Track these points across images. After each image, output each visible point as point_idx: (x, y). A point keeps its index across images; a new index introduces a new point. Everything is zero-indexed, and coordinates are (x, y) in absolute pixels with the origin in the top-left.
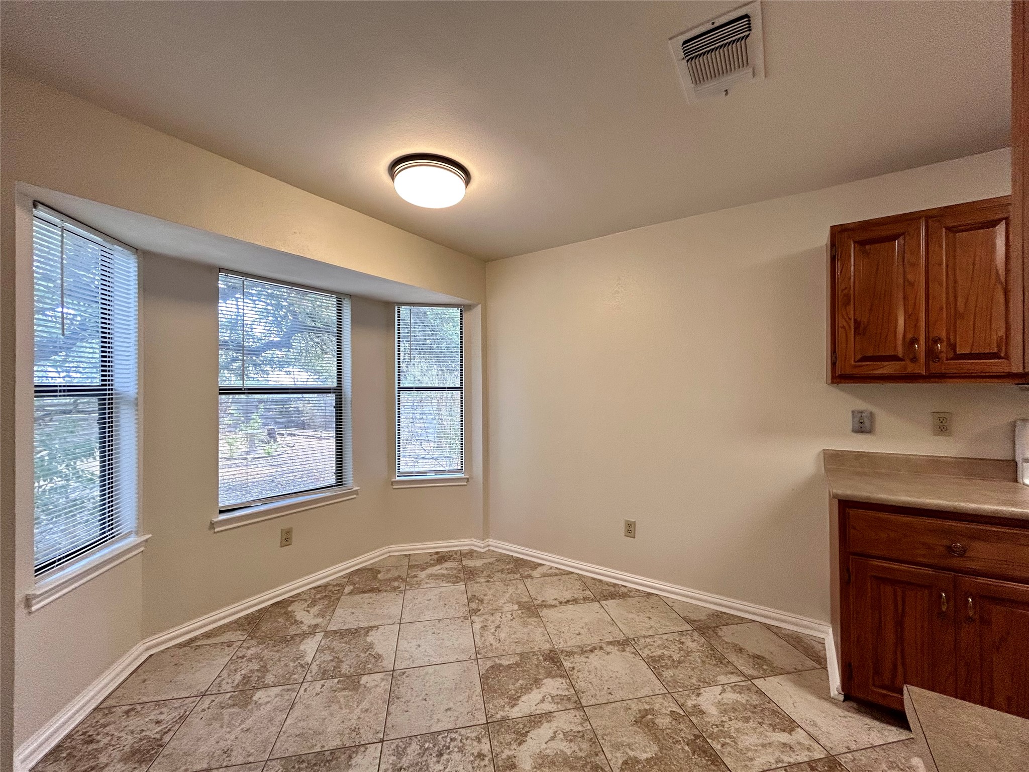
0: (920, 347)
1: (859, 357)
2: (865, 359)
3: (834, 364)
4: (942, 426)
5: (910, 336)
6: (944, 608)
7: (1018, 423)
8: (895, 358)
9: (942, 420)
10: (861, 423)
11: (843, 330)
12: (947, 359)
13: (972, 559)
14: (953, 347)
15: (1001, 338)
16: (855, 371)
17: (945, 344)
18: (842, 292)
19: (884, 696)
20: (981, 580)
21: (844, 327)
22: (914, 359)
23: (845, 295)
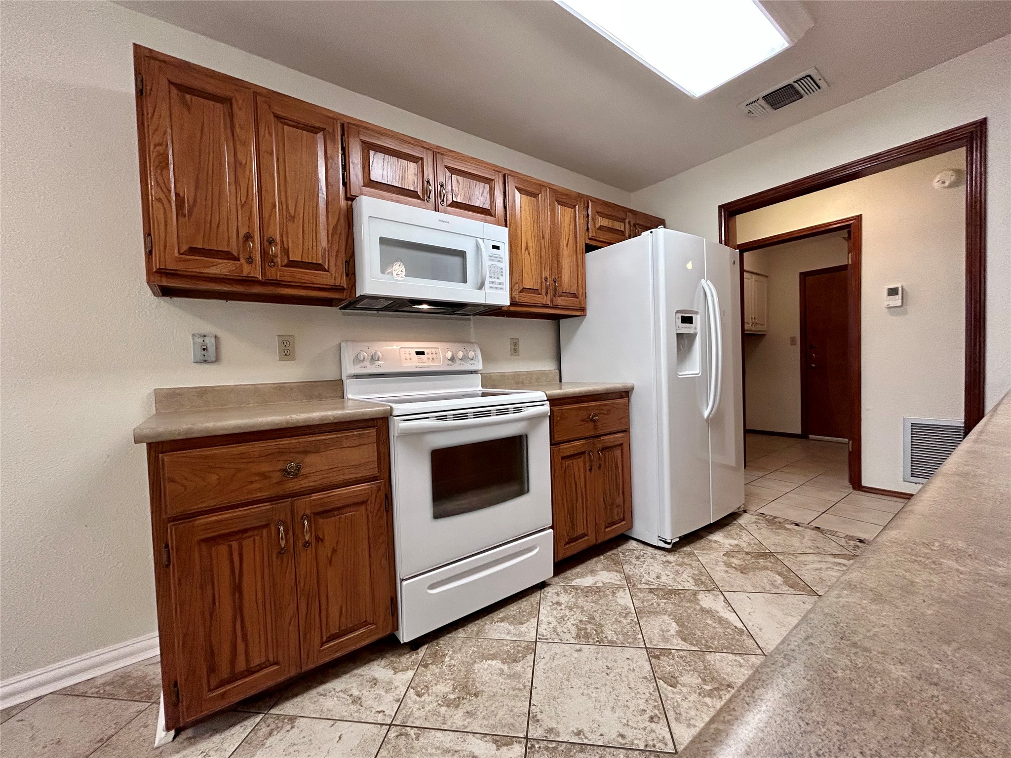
0: (256, 245)
1: (185, 248)
2: (193, 251)
3: (149, 254)
4: (287, 351)
5: (243, 231)
6: (283, 543)
7: (343, 344)
8: (228, 256)
9: (285, 344)
10: (204, 349)
11: (159, 205)
12: (282, 266)
13: (306, 477)
14: (286, 251)
15: (325, 250)
16: (180, 267)
17: (279, 247)
18: (154, 148)
19: (223, 696)
20: (315, 496)
21: (159, 200)
22: (250, 260)
23: (159, 154)
